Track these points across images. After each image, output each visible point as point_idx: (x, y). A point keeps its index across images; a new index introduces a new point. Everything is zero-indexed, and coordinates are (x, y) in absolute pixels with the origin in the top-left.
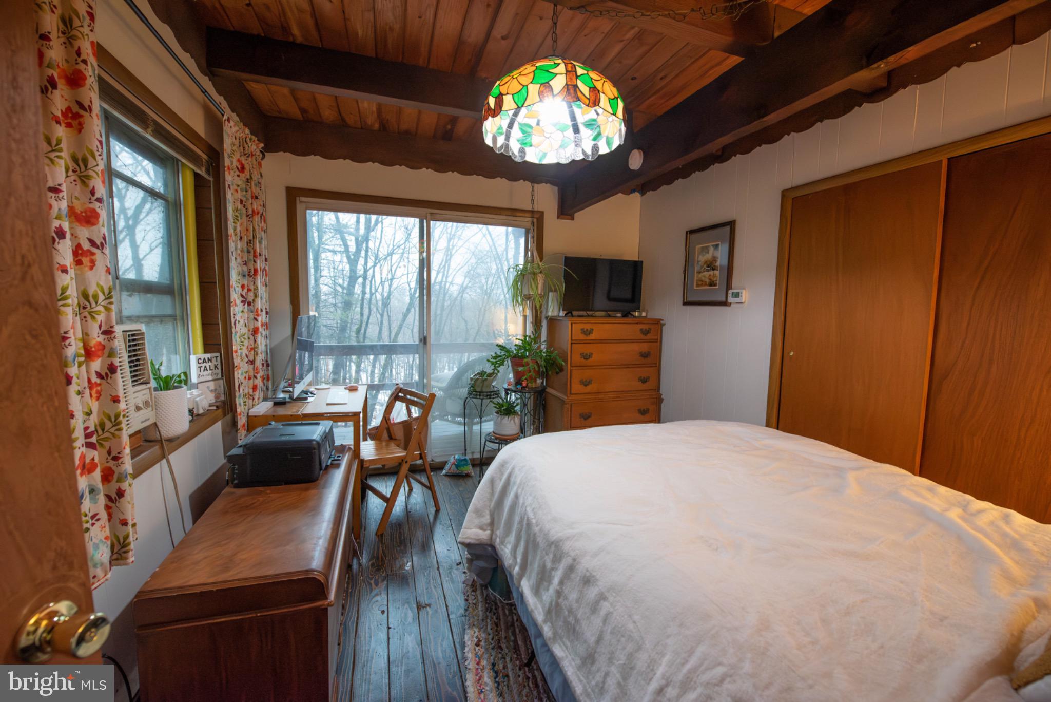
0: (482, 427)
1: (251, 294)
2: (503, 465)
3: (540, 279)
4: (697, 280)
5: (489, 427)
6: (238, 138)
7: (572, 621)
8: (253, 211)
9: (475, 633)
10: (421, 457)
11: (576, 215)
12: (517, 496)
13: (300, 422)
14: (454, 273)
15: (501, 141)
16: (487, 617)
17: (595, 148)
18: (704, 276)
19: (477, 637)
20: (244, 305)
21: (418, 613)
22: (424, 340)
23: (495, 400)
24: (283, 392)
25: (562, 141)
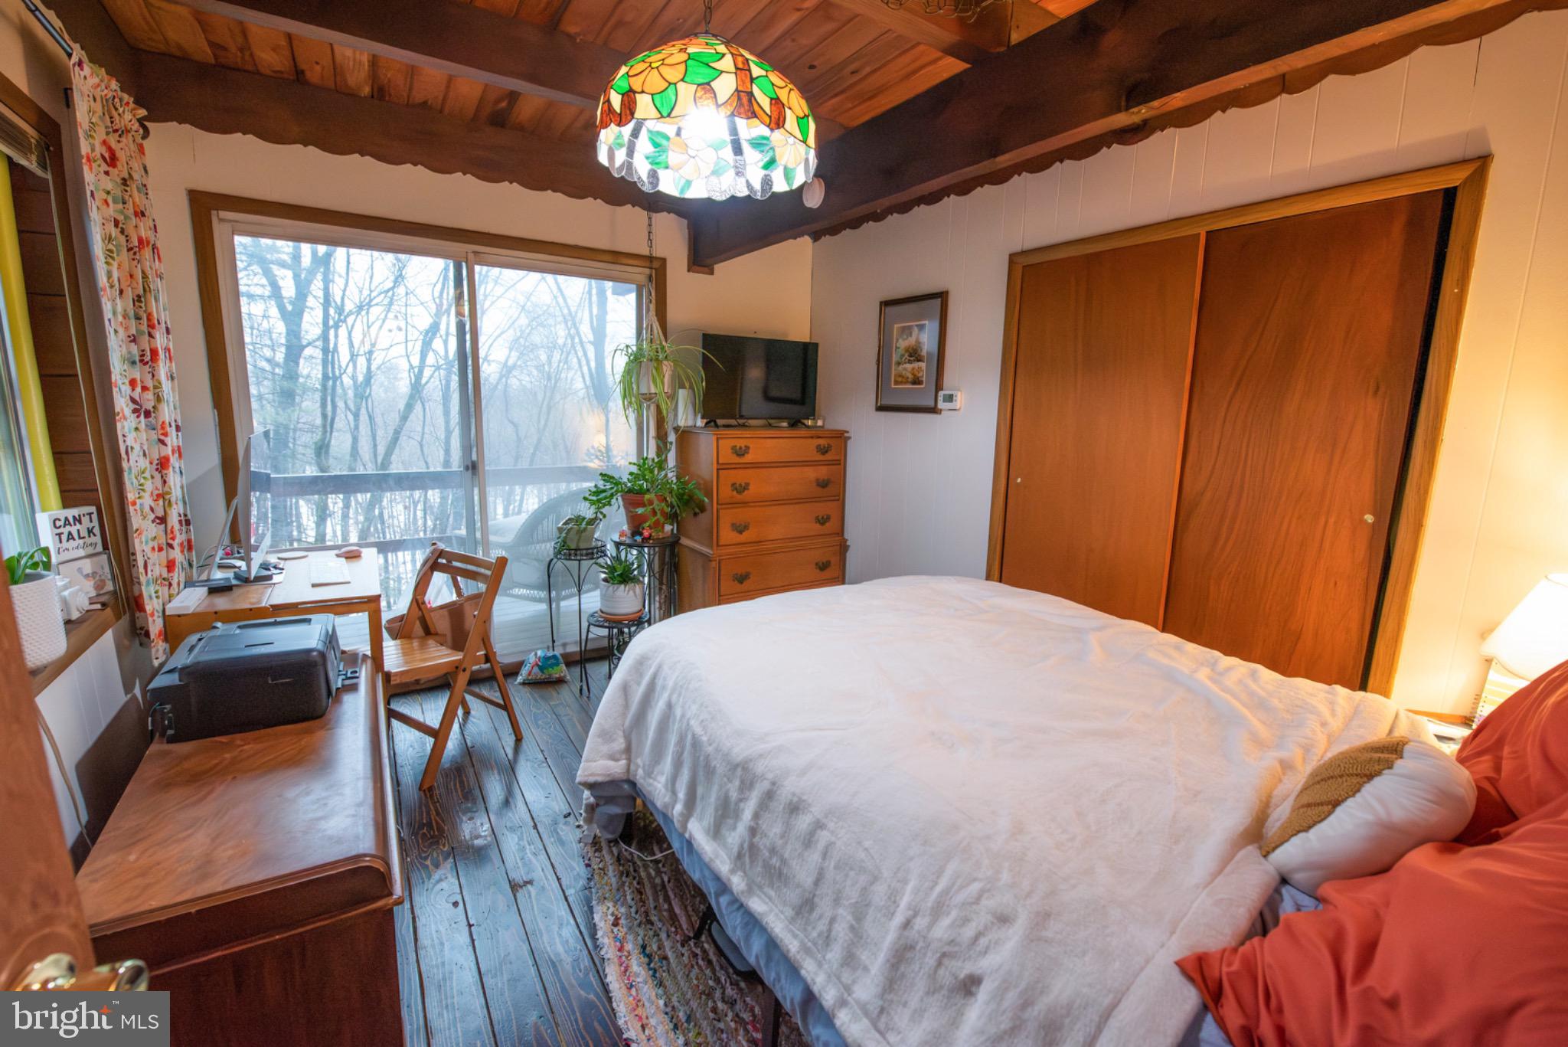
0: (582, 600)
1: (149, 395)
2: (641, 663)
3: (667, 369)
4: (895, 375)
5: (593, 601)
6: (98, 99)
7: (777, 864)
8: (140, 240)
9: (609, 908)
10: (487, 659)
11: (716, 267)
12: (670, 706)
13: (272, 620)
14: (490, 342)
15: (620, 156)
16: (624, 883)
17: (767, 182)
18: (905, 369)
19: (612, 914)
20: (138, 417)
21: (515, 896)
22: (473, 468)
23: (601, 561)
24: (221, 567)
25: (716, 164)
